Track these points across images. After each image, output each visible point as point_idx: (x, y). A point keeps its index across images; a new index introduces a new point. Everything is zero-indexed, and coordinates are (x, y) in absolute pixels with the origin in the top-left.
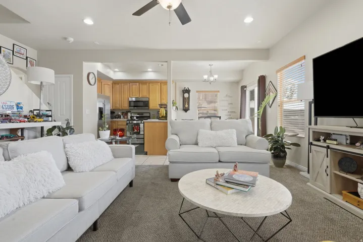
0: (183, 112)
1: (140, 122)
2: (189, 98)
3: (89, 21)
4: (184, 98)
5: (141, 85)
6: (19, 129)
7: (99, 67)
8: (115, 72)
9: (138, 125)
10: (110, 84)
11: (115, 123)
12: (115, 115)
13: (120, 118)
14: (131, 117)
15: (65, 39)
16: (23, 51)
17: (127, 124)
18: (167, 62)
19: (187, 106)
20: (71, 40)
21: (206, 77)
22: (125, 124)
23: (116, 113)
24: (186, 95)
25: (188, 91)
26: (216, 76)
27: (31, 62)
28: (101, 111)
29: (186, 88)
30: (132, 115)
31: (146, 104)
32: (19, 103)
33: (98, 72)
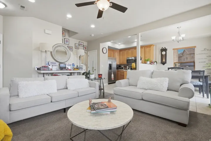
0: (162, 65)
2: (166, 54)
3: (93, 26)
4: (162, 55)
5: (133, 50)
6: (73, 73)
7: (109, 44)
8: (119, 45)
13: (123, 69)
15: (91, 35)
16: (82, 44)
18: (136, 34)
19: (164, 60)
20: (93, 35)
21: (174, 38)
24: (164, 53)
25: (165, 50)
26: (183, 36)
27: (85, 47)
28: (110, 66)
29: (164, 48)
32: (73, 64)
33: (109, 47)
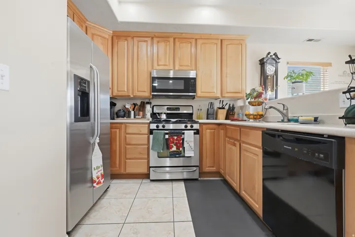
1: (182, 126)
5: (177, 44)
9: (179, 133)
10: (107, 36)
11: (120, 129)
12: (117, 108)
13: (129, 117)
14: (153, 115)
17: (151, 132)
22: (146, 131)
23: (119, 106)
24: (270, 70)
25: (274, 61)
30: (156, 110)
31: (189, 85)
